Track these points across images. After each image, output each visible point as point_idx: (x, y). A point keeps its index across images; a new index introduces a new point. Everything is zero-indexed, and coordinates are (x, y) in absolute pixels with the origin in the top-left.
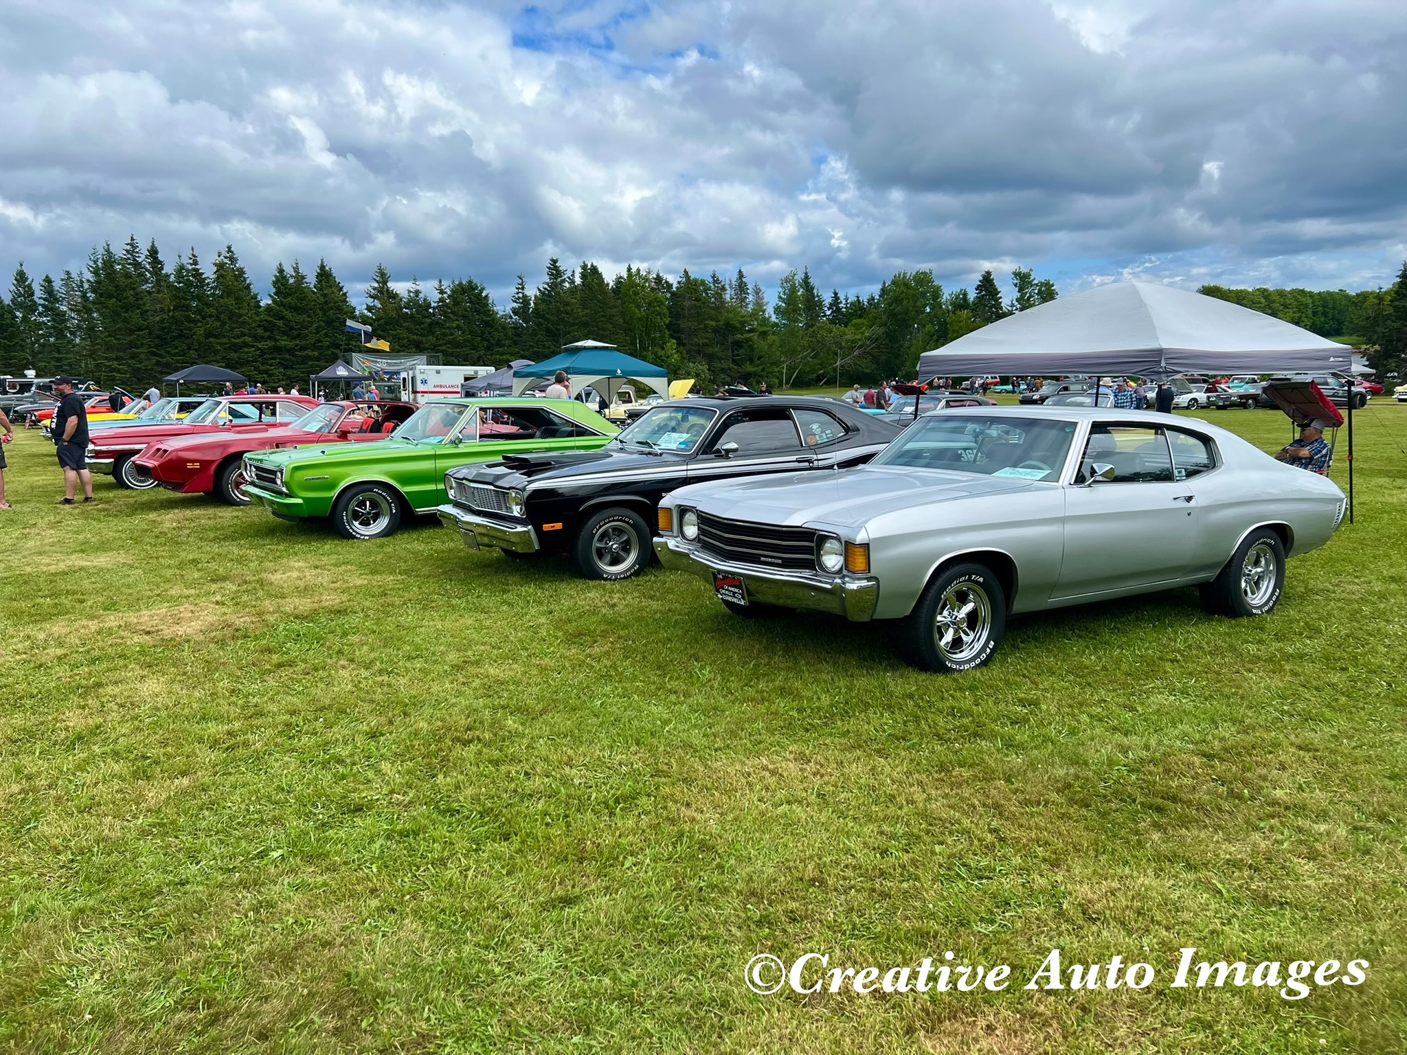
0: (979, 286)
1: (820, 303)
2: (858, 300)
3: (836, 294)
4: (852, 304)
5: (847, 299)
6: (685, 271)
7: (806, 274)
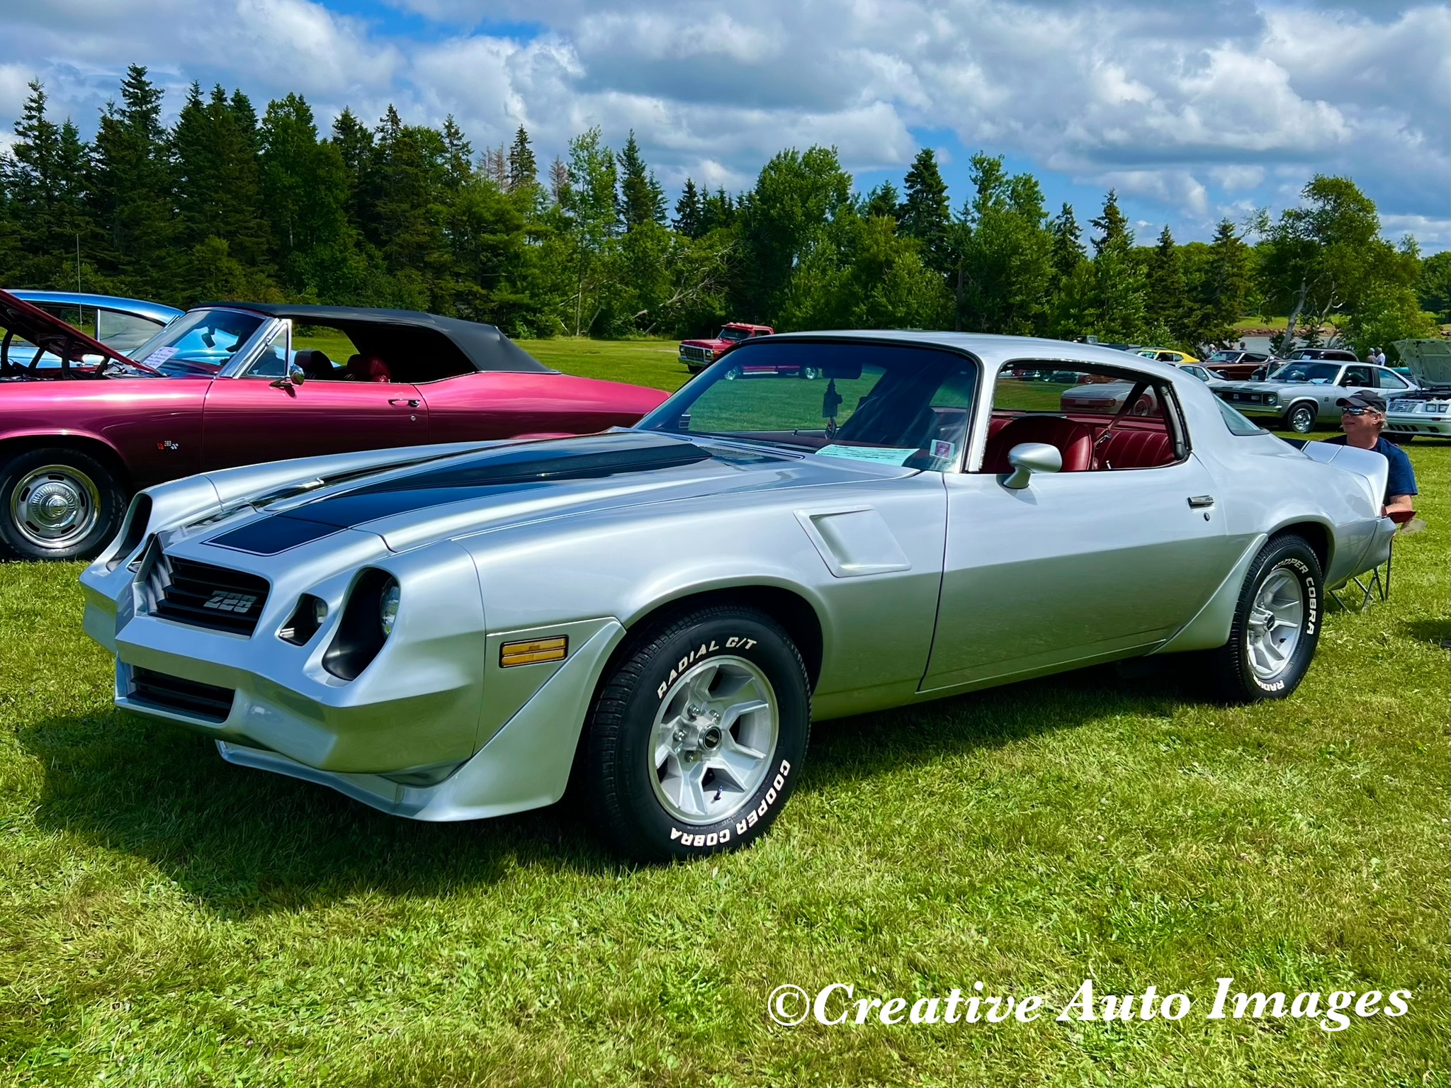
0: (911, 175)
1: (655, 197)
2: (722, 199)
3: (690, 187)
4: (713, 203)
5: (706, 196)
6: (391, 110)
7: (631, 142)
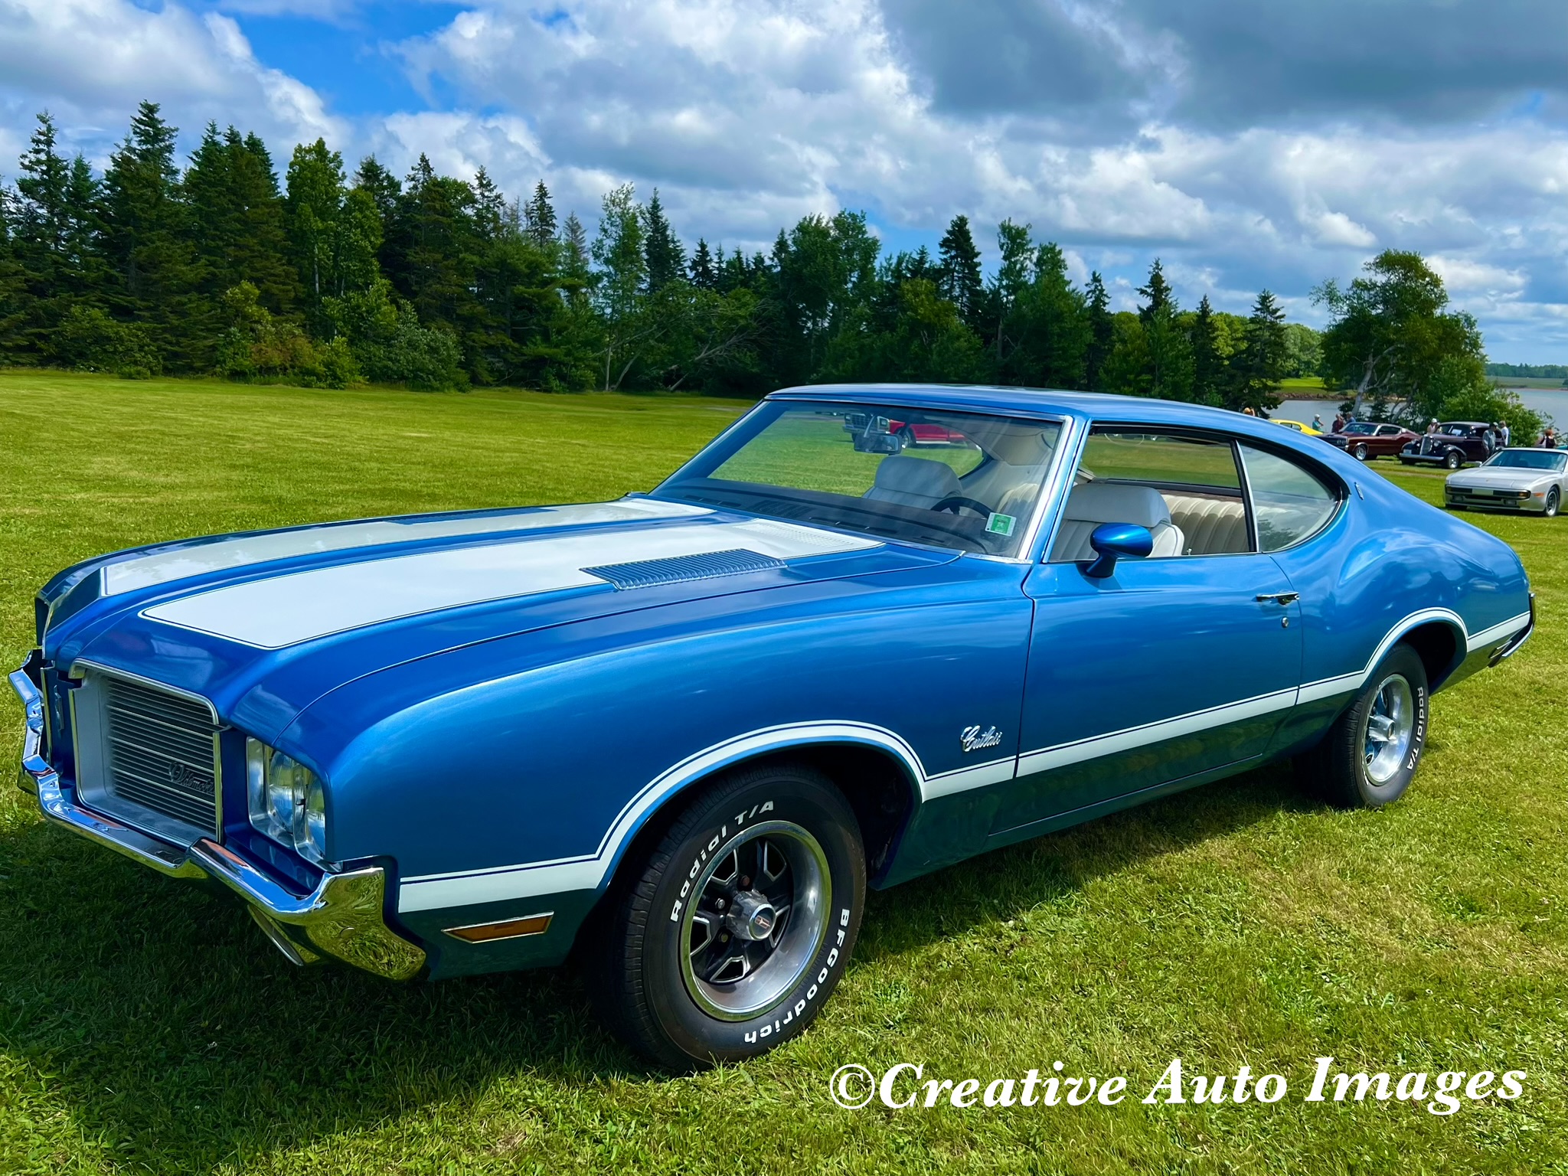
0: (946, 240)
1: (676, 256)
2: (739, 258)
3: (703, 246)
4: (729, 263)
5: (720, 255)
7: (655, 201)
